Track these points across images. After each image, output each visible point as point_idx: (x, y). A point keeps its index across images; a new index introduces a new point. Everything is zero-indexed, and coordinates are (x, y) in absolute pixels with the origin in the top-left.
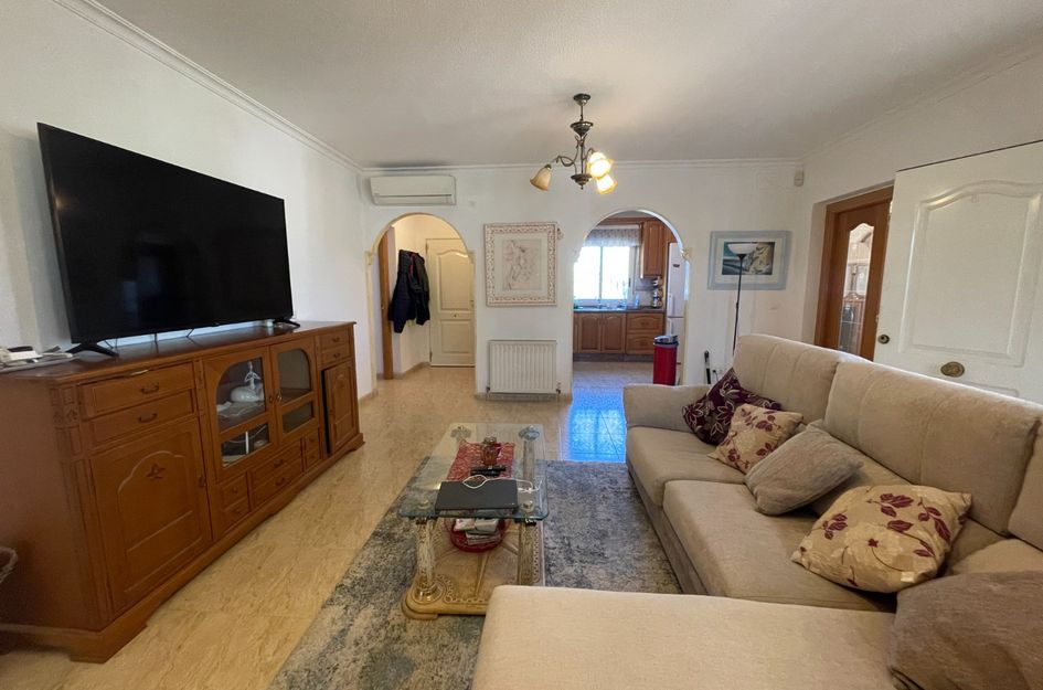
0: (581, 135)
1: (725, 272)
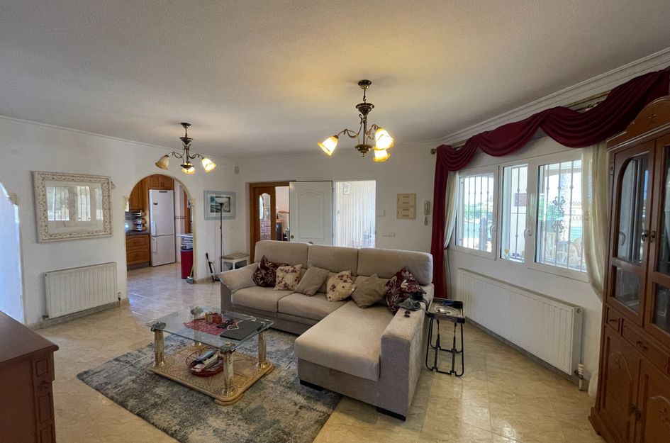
0: (186, 144)
1: (212, 211)
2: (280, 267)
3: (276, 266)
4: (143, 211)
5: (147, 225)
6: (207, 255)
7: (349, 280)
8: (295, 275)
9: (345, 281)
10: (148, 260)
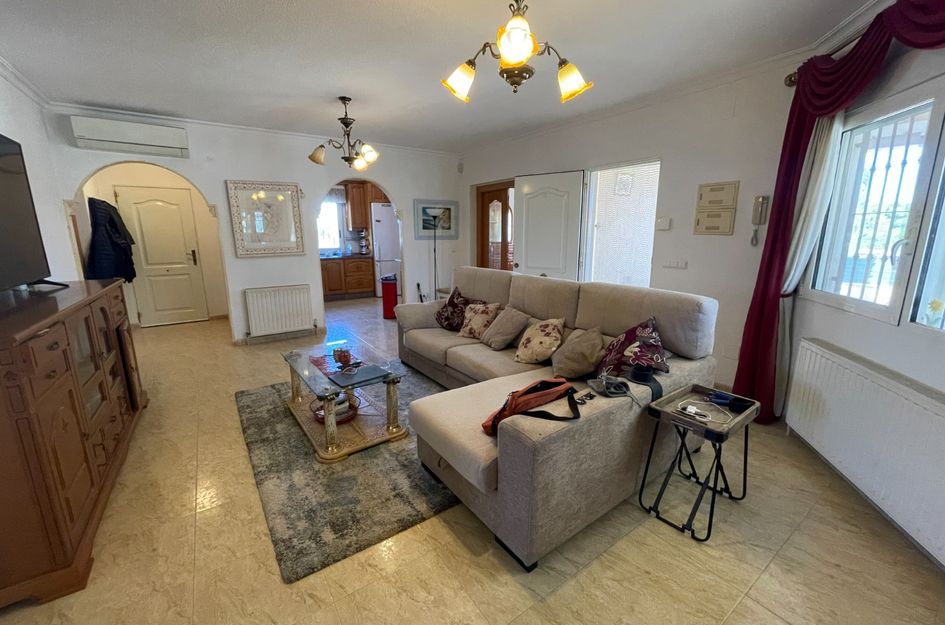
0: (347, 127)
1: (424, 228)
2: (471, 305)
3: (467, 302)
4: (367, 229)
5: (371, 247)
6: (418, 285)
7: (555, 334)
8: (485, 318)
9: (548, 335)
10: (372, 289)
